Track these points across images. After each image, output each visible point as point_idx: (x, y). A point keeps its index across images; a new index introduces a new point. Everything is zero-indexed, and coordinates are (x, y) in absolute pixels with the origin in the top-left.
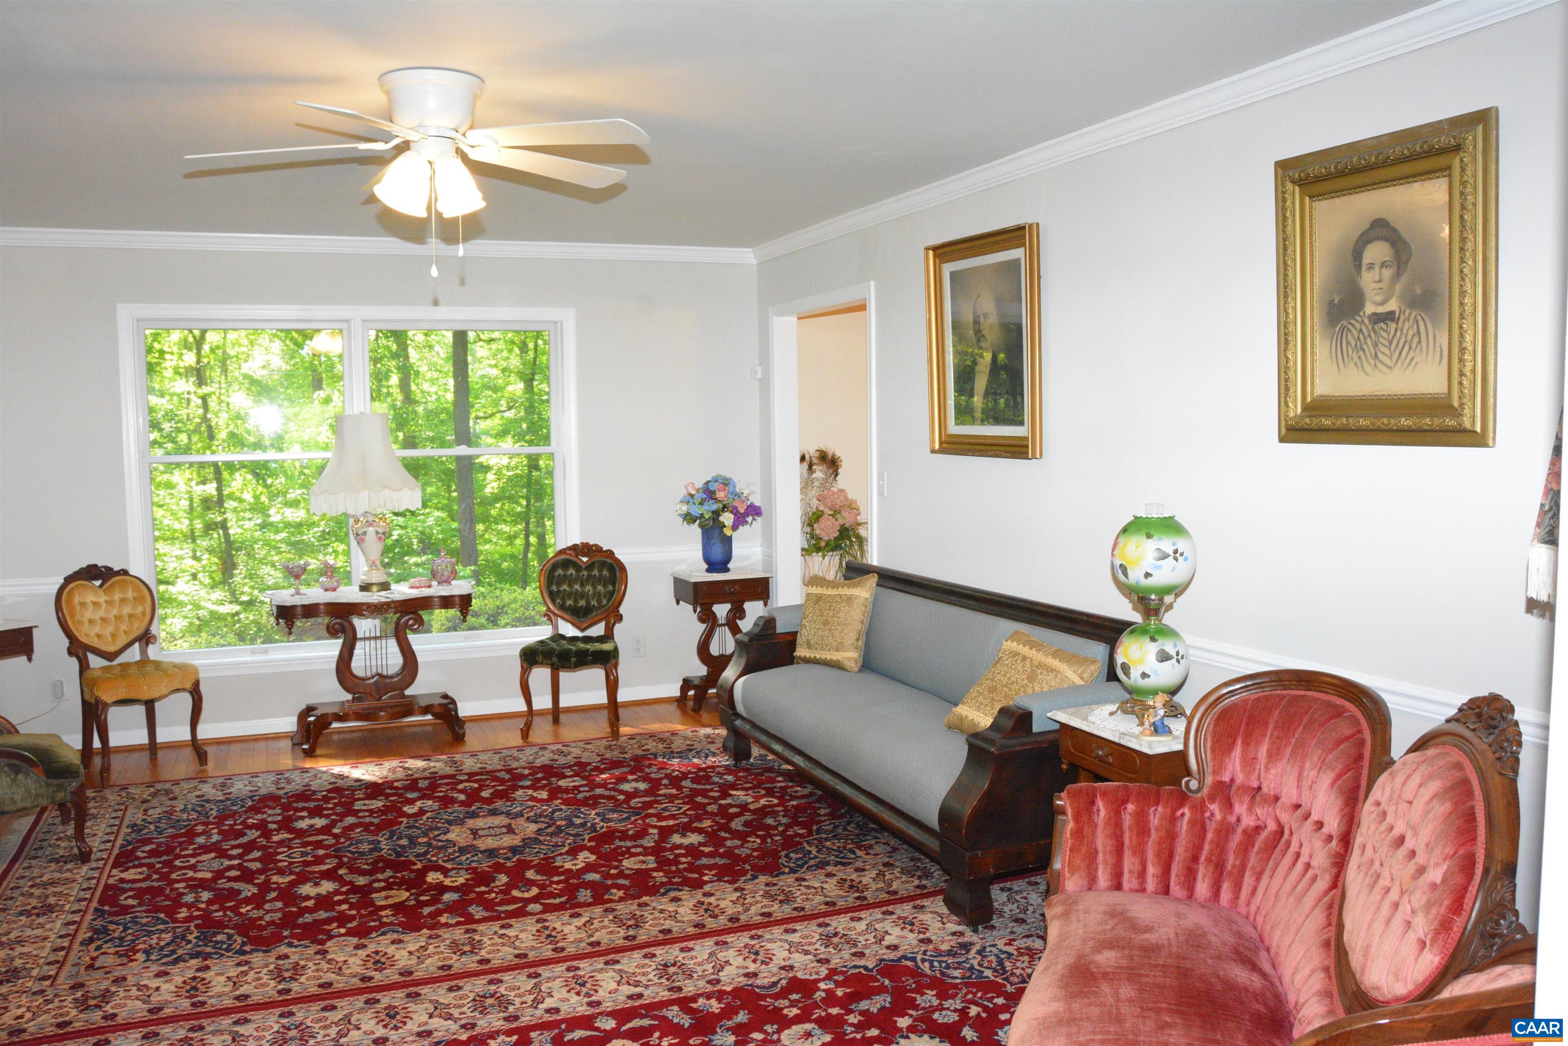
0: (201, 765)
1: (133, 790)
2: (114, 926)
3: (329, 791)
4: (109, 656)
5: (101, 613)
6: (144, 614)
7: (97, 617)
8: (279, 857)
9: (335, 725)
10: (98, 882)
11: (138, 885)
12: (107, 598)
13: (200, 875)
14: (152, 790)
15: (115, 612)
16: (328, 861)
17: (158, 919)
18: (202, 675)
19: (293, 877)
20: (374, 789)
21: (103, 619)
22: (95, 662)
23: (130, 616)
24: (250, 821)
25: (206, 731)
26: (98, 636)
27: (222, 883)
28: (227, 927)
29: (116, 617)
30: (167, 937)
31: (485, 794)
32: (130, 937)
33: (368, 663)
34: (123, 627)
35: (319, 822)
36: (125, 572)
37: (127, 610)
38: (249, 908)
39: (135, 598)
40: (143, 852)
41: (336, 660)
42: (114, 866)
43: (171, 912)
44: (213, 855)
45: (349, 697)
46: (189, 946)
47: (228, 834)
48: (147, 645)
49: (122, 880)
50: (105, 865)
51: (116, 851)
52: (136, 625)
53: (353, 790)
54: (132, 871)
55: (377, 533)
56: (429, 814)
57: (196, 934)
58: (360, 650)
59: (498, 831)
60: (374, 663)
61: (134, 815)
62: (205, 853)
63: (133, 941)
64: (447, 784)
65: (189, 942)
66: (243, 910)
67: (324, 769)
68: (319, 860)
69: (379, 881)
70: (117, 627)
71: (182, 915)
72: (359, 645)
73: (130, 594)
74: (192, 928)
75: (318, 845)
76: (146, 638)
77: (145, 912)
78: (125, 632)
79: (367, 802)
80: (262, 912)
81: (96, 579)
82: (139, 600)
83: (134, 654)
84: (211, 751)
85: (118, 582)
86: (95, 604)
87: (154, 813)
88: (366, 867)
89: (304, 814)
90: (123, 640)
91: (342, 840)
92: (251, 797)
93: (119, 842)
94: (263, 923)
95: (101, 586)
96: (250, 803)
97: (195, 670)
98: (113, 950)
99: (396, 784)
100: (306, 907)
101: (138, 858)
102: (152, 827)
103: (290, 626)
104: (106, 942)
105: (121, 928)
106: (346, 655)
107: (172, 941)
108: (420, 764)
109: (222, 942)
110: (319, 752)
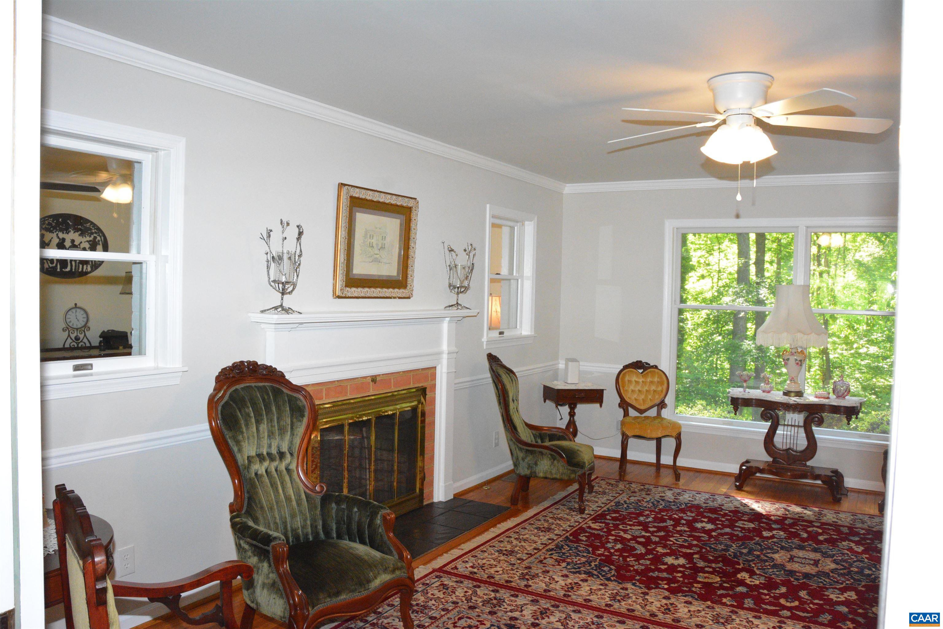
0: (676, 480)
1: (633, 485)
2: (567, 547)
3: (730, 511)
4: (641, 411)
5: (639, 388)
6: (662, 391)
7: (637, 389)
8: (671, 539)
9: (758, 475)
10: (579, 524)
11: (594, 531)
12: (644, 380)
13: (626, 536)
14: (642, 487)
15: (646, 388)
16: (694, 548)
17: (588, 550)
18: (683, 430)
19: (668, 551)
20: (756, 516)
21: (639, 391)
22: (632, 413)
23: (654, 391)
24: (675, 516)
25: (682, 462)
26: (636, 399)
27: (632, 544)
28: (613, 565)
29: (647, 391)
30: (583, 560)
31: (821, 538)
32: (568, 554)
33: (785, 441)
34: (650, 397)
35: (709, 526)
36: (656, 367)
37: (653, 388)
38: (632, 559)
39: (658, 382)
40: (610, 516)
41: (765, 435)
42: (591, 520)
43: (596, 548)
44: (641, 527)
45: (770, 459)
46: (589, 568)
47: (656, 519)
48: (662, 409)
49: (589, 527)
50: (588, 518)
51: (600, 512)
52: (657, 397)
53: (744, 514)
54: (597, 524)
55: (796, 360)
56: (775, 540)
57: (597, 563)
58: (780, 431)
59: (808, 561)
60: (788, 441)
61: (623, 498)
62: (637, 526)
63: (568, 556)
64: (802, 525)
65: (590, 565)
66: (628, 559)
67: (739, 499)
68: (690, 546)
69: (710, 567)
70: (646, 396)
71: (599, 552)
72: (780, 428)
73: (656, 379)
74: (598, 560)
75: (698, 539)
76: (662, 405)
77: (585, 545)
78: (650, 400)
79: (746, 523)
80: (637, 563)
81: (640, 368)
82: (661, 383)
83: (653, 412)
84: (682, 473)
85: (650, 372)
86: (637, 382)
87: (633, 499)
88: (711, 558)
89: (706, 520)
90: (650, 404)
91: (713, 539)
92: (686, 504)
93: (605, 509)
94: (632, 569)
95: (642, 373)
96: (683, 507)
97: (679, 426)
98: (555, 558)
99: (772, 517)
100: (660, 568)
101: (606, 519)
102: (625, 506)
103: (736, 409)
104: (556, 553)
105: (569, 549)
106: (771, 433)
107: (584, 563)
108: (798, 509)
109: (604, 571)
110: (745, 488)
